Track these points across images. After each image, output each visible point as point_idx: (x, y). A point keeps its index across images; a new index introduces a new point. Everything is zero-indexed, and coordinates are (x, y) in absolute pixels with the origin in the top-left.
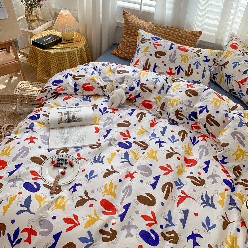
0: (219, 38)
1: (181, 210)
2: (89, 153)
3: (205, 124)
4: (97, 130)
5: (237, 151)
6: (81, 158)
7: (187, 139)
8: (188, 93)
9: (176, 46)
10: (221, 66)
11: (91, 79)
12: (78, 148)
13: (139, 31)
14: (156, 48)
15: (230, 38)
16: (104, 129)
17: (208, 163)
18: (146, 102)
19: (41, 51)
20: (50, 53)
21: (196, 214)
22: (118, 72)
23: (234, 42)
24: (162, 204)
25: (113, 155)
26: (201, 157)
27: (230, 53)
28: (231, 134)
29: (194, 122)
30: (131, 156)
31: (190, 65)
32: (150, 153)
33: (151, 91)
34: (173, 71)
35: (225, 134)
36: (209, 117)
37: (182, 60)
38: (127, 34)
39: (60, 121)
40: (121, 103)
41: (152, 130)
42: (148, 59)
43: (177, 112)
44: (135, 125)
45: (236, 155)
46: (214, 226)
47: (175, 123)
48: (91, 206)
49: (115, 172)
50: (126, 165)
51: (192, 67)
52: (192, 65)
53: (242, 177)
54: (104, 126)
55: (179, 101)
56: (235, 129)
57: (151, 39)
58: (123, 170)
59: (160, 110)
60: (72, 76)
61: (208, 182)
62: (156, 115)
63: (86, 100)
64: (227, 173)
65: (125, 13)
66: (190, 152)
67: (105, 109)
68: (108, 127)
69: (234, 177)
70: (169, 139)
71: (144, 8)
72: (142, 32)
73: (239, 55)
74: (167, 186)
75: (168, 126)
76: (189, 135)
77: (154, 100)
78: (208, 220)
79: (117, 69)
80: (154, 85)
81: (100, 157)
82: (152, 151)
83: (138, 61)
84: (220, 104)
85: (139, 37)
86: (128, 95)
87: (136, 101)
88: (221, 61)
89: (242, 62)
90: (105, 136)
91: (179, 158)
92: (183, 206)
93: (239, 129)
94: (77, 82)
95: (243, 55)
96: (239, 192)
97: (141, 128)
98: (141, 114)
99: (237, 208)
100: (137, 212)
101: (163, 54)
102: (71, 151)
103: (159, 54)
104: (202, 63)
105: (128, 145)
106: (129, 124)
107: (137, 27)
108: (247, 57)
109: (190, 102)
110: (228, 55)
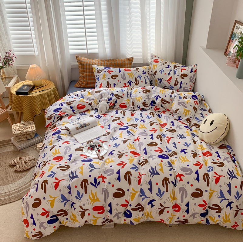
0: (145, 58)
2: (106, 138)
3: (162, 105)
4: (102, 127)
5: (185, 111)
6: (103, 142)
7: (155, 116)
8: (144, 92)
9: (122, 69)
10: (153, 75)
11: (81, 101)
12: (98, 138)
13: (93, 67)
14: (110, 74)
15: (151, 57)
16: (106, 125)
17: (172, 122)
18: (122, 105)
19: (26, 97)
20: (34, 96)
21: (179, 143)
22: (96, 92)
23: (155, 59)
24: (161, 143)
25: (121, 134)
26: (167, 121)
28: (178, 104)
29: (155, 107)
30: (131, 132)
31: (136, 78)
32: (141, 126)
33: (122, 98)
34: (127, 84)
35: (175, 105)
36: (162, 100)
37: (130, 77)
38: (84, 71)
39: (77, 129)
41: (134, 117)
42: (108, 82)
43: (144, 104)
44: (123, 118)
45: (185, 113)
46: (190, 144)
47: (145, 110)
48: (126, 156)
49: (128, 140)
50: (132, 136)
52: (137, 78)
53: (192, 123)
55: (142, 97)
56: (179, 101)
57: (104, 69)
58: (131, 138)
59: (132, 106)
60: (66, 103)
61: (177, 129)
62: (131, 109)
63: (83, 114)
64: (184, 123)
65: (77, 57)
66: (161, 121)
67: (98, 115)
68: (107, 124)
69: (188, 124)
70: (146, 118)
71: (90, 51)
72: (95, 67)
73: (161, 65)
74: (159, 136)
75: (141, 112)
76: (155, 113)
77: (126, 102)
78: (186, 143)
79: (94, 91)
80: (122, 94)
81: (113, 138)
83: (101, 84)
84: (165, 92)
85: (95, 70)
86: (109, 104)
87: (115, 106)
88: (151, 72)
89: (165, 69)
90: (109, 129)
91: (157, 124)
92: (171, 142)
93: (181, 100)
94: (72, 105)
95: (164, 65)
96: (194, 130)
97: (127, 118)
98: (123, 112)
99: (196, 136)
100: (151, 150)
101: (117, 76)
102: (94, 141)
103: (114, 77)
104: (142, 75)
105: (126, 127)
106: (119, 118)
107: (89, 64)
108: (166, 65)
109: (148, 96)
110: (155, 67)
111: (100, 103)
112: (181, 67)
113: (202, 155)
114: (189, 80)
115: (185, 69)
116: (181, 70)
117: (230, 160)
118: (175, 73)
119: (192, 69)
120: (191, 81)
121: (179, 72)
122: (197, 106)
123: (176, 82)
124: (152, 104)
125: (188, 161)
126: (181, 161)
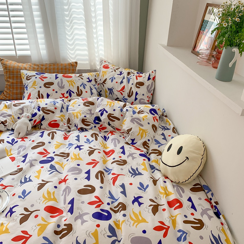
0: (92, 64)
1: (118, 186)
2: (13, 179)
3: (109, 122)
4: (13, 159)
5: (140, 131)
6: (6, 187)
7: (99, 138)
8: (86, 104)
9: (60, 76)
10: (102, 84)
13: (21, 72)
14: (43, 80)
15: (101, 62)
16: (20, 156)
17: (123, 148)
18: (52, 123)
21: (131, 184)
22: (15, 105)
23: (105, 64)
24: (101, 187)
25: (39, 172)
26: (115, 146)
27: (105, 72)
28: (131, 121)
29: (100, 125)
30: (57, 166)
31: (78, 87)
32: (73, 157)
33: (53, 112)
34: (66, 95)
35: (126, 123)
36: (110, 116)
37: (70, 85)
38: (10, 78)
40: (27, 130)
41: (67, 142)
42: (39, 91)
43: (83, 121)
44: (50, 143)
45: (140, 134)
46: (147, 186)
47: (85, 130)
48: (36, 216)
49: (48, 182)
50: (56, 174)
51: (80, 88)
52: (79, 86)
53: (151, 149)
54: (19, 153)
55: (81, 112)
56: (132, 117)
57: (36, 75)
58: (55, 179)
59: (68, 125)
61: (129, 160)
62: (66, 130)
64: (139, 149)
65: (1, 60)
66: (106, 147)
67: (13, 140)
68: (23, 153)
69: (145, 150)
70: (85, 142)
71: (19, 53)
72: (24, 72)
73: (112, 71)
74: (99, 174)
75: (79, 134)
76: (100, 135)
77: (59, 118)
78: (141, 184)
79: (13, 104)
80: (54, 107)
81: (26, 179)
82: (75, 155)
83: (30, 95)
84: (114, 104)
85: (23, 76)
86: (33, 122)
87: (42, 125)
88: (100, 80)
89: (116, 76)
90: (24, 161)
91: (99, 152)
92: (118, 183)
93: (135, 116)
95: (115, 71)
96: (154, 159)
97: (56, 143)
98: (51, 133)
99: (157, 169)
100: (83, 202)
101: (52, 84)
103: (48, 85)
104: (87, 83)
105: (50, 159)
106: (43, 144)
107: (17, 69)
108: (118, 72)
109: (90, 110)
110: (104, 74)
111: (19, 121)
112: (136, 74)
113: (166, 206)
114: (146, 90)
115: (141, 76)
116: (136, 77)
117: (211, 213)
118: (129, 81)
119: (150, 75)
120: (149, 91)
121: (134, 80)
122: (156, 124)
123: (130, 93)
124: (96, 121)
125: (144, 221)
126: (132, 222)
